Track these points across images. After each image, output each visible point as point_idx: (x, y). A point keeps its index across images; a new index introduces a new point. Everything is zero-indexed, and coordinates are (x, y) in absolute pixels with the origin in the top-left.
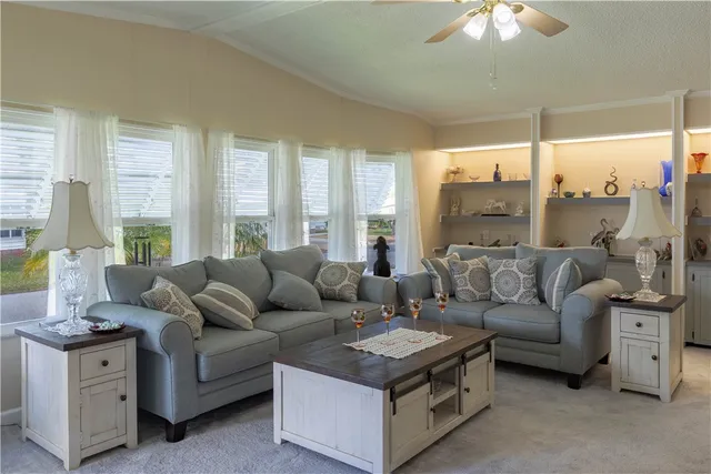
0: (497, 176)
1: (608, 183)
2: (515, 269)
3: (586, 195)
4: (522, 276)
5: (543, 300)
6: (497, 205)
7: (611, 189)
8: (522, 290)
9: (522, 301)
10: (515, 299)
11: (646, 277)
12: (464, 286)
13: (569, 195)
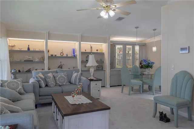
0: (29, 49)
1: (61, 53)
2: (63, 76)
3: (55, 55)
4: (65, 77)
5: (71, 83)
6: (29, 58)
7: (62, 54)
8: (66, 81)
9: (66, 84)
10: (65, 84)
11: (92, 74)
12: (51, 82)
13: (52, 55)
